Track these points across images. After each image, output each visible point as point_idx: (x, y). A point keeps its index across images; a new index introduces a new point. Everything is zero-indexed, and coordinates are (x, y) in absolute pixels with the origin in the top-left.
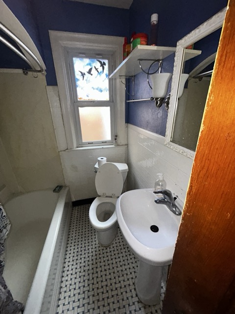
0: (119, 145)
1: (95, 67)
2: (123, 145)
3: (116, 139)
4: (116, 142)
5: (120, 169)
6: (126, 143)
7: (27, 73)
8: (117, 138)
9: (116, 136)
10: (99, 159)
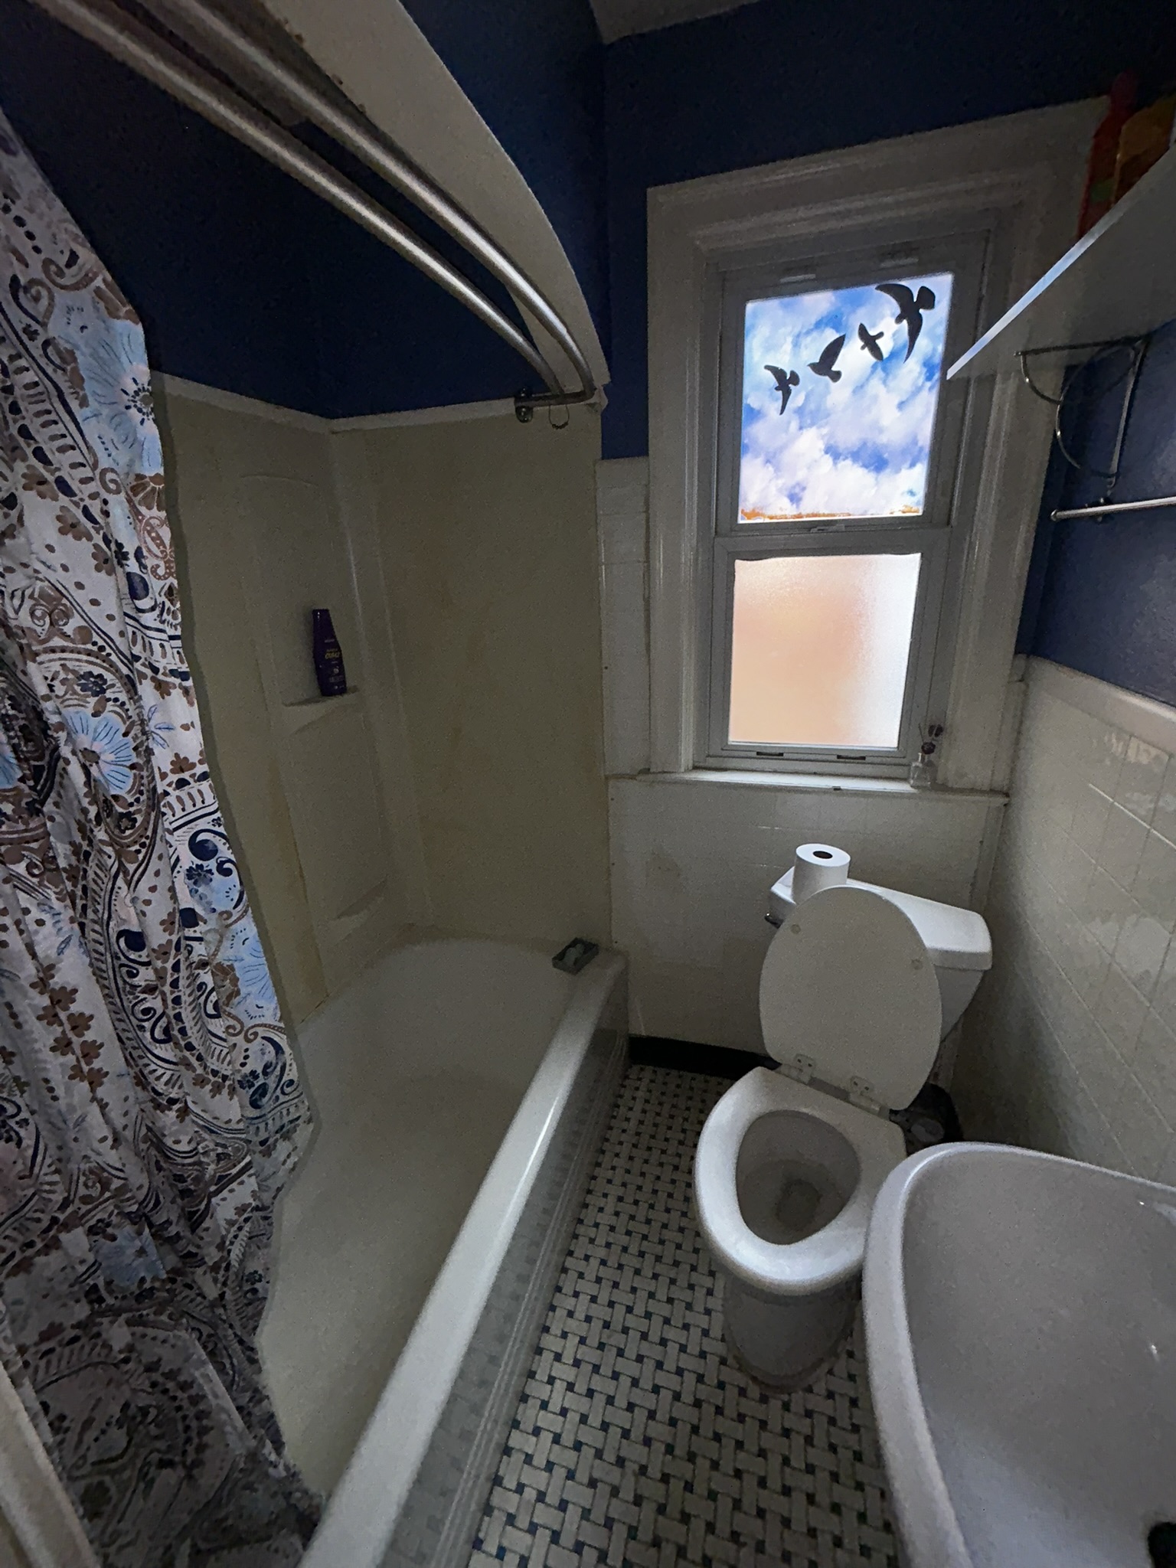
0: (943, 788)
1: (863, 332)
2: (972, 791)
3: (928, 749)
4: (929, 765)
5: (929, 942)
6: (1000, 780)
7: (530, 410)
8: (944, 741)
9: (937, 730)
10: (806, 852)
